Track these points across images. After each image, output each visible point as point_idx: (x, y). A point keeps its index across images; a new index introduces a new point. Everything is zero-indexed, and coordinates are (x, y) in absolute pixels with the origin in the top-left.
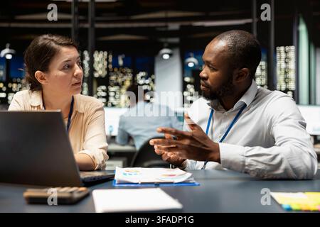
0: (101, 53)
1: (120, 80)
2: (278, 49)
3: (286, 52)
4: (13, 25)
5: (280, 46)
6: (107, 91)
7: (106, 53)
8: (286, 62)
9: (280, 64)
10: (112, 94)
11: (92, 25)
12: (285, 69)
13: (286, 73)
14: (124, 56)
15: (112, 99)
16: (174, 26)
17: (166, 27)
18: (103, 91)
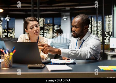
0: (41, 18)
1: (48, 28)
2: (106, 16)
3: (109, 18)
4: (10, 8)
5: (107, 15)
6: (44, 32)
7: (43, 18)
8: (109, 21)
9: (107, 22)
10: (45, 33)
11: (39, 8)
12: (109, 24)
13: (109, 25)
14: (49, 19)
15: (45, 35)
16: (68, 8)
17: (65, 8)
18: (42, 32)
